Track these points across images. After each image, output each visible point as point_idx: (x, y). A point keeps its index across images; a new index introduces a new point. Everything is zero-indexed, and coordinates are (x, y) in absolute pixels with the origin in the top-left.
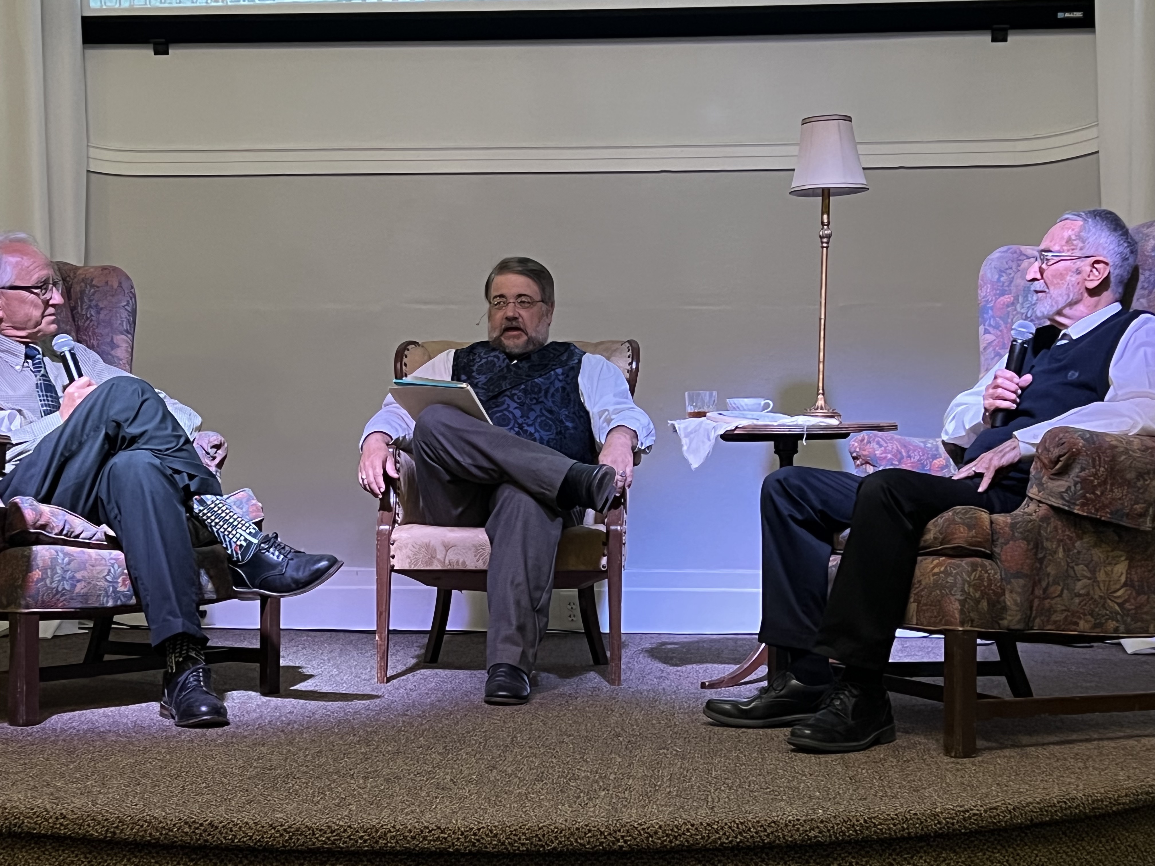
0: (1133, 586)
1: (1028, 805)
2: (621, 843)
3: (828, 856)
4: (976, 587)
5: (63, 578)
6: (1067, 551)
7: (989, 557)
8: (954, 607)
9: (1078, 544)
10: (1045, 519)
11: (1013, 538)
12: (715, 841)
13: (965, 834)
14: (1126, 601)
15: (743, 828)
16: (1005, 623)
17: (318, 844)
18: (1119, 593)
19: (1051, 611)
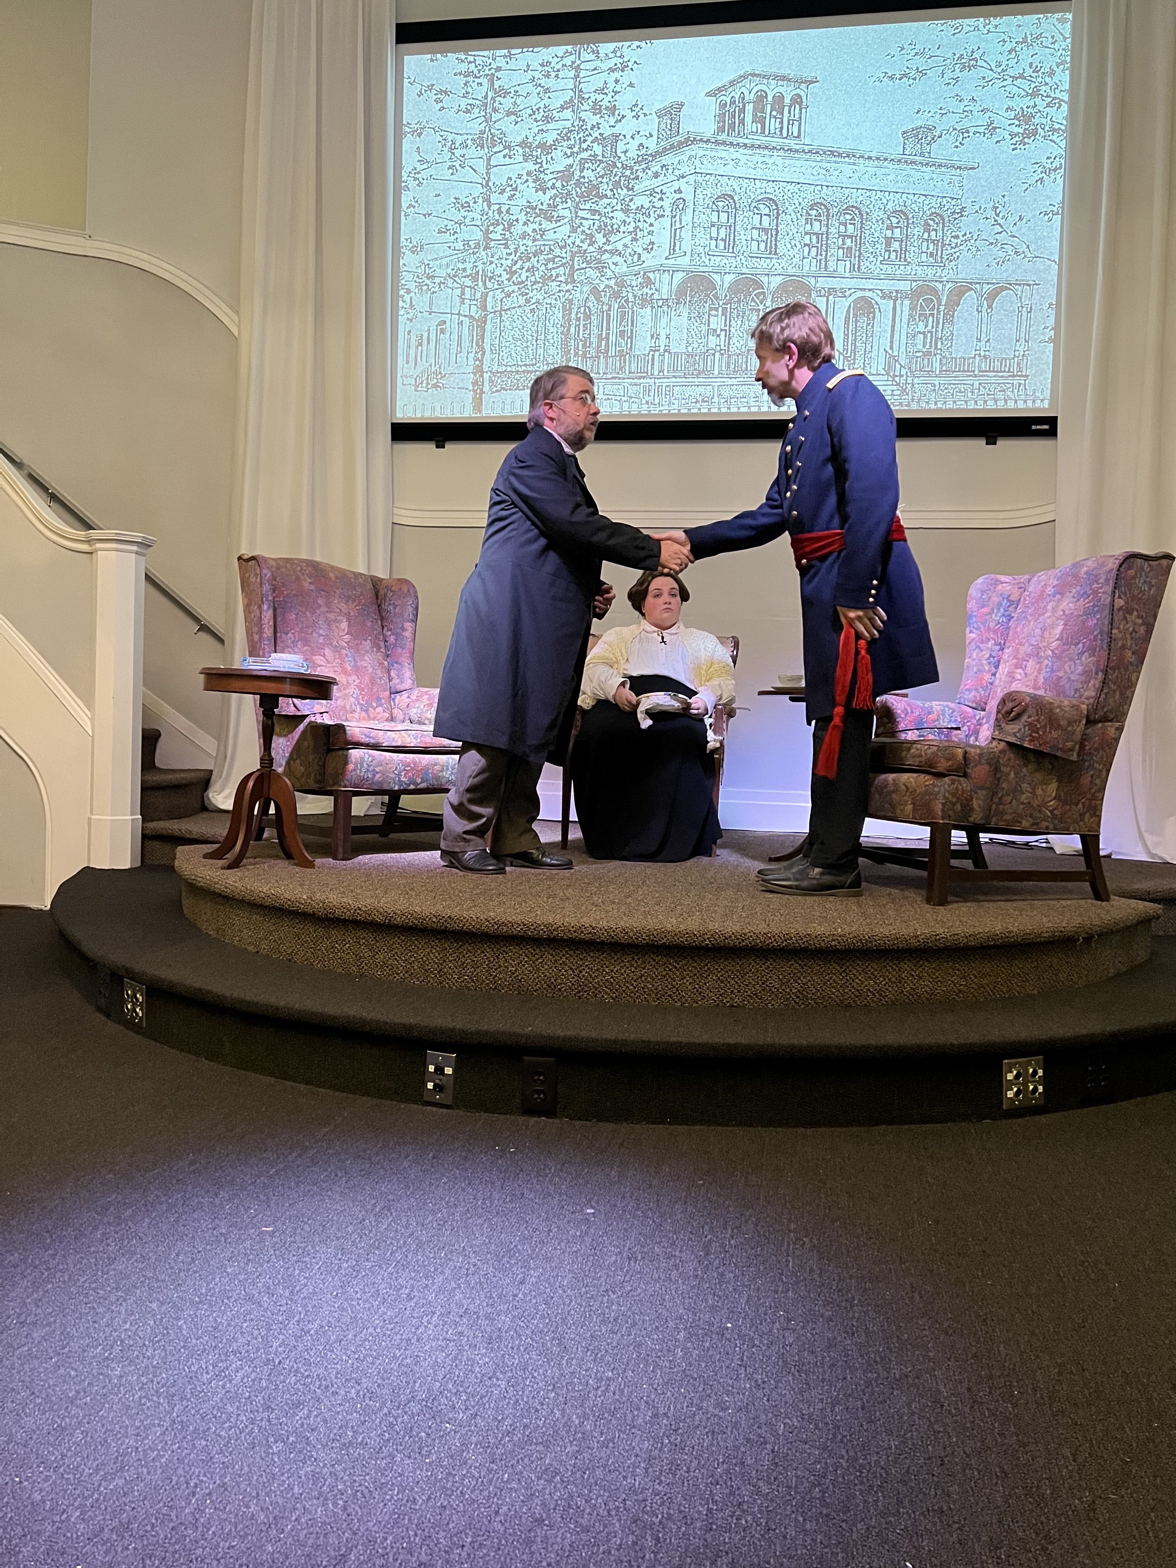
0: (1060, 800)
1: (979, 933)
2: (707, 942)
3: (843, 959)
4: (954, 795)
5: (368, 770)
6: (1016, 774)
7: (965, 775)
8: (938, 807)
9: (1024, 770)
10: (1002, 752)
11: (980, 763)
12: (768, 944)
13: (936, 950)
14: (1055, 809)
15: (787, 937)
16: (971, 819)
17: (515, 932)
18: (1051, 803)
19: (1003, 813)
